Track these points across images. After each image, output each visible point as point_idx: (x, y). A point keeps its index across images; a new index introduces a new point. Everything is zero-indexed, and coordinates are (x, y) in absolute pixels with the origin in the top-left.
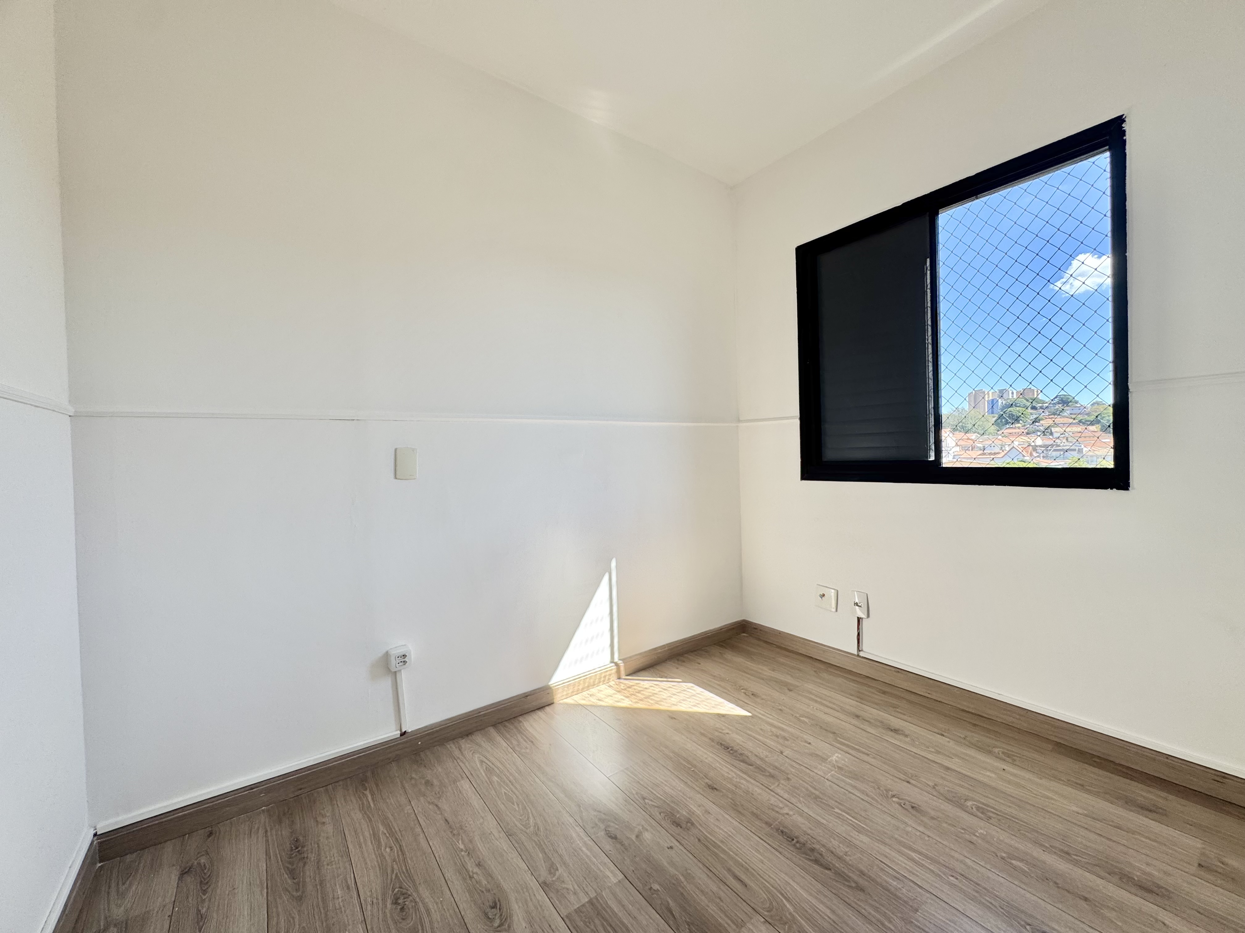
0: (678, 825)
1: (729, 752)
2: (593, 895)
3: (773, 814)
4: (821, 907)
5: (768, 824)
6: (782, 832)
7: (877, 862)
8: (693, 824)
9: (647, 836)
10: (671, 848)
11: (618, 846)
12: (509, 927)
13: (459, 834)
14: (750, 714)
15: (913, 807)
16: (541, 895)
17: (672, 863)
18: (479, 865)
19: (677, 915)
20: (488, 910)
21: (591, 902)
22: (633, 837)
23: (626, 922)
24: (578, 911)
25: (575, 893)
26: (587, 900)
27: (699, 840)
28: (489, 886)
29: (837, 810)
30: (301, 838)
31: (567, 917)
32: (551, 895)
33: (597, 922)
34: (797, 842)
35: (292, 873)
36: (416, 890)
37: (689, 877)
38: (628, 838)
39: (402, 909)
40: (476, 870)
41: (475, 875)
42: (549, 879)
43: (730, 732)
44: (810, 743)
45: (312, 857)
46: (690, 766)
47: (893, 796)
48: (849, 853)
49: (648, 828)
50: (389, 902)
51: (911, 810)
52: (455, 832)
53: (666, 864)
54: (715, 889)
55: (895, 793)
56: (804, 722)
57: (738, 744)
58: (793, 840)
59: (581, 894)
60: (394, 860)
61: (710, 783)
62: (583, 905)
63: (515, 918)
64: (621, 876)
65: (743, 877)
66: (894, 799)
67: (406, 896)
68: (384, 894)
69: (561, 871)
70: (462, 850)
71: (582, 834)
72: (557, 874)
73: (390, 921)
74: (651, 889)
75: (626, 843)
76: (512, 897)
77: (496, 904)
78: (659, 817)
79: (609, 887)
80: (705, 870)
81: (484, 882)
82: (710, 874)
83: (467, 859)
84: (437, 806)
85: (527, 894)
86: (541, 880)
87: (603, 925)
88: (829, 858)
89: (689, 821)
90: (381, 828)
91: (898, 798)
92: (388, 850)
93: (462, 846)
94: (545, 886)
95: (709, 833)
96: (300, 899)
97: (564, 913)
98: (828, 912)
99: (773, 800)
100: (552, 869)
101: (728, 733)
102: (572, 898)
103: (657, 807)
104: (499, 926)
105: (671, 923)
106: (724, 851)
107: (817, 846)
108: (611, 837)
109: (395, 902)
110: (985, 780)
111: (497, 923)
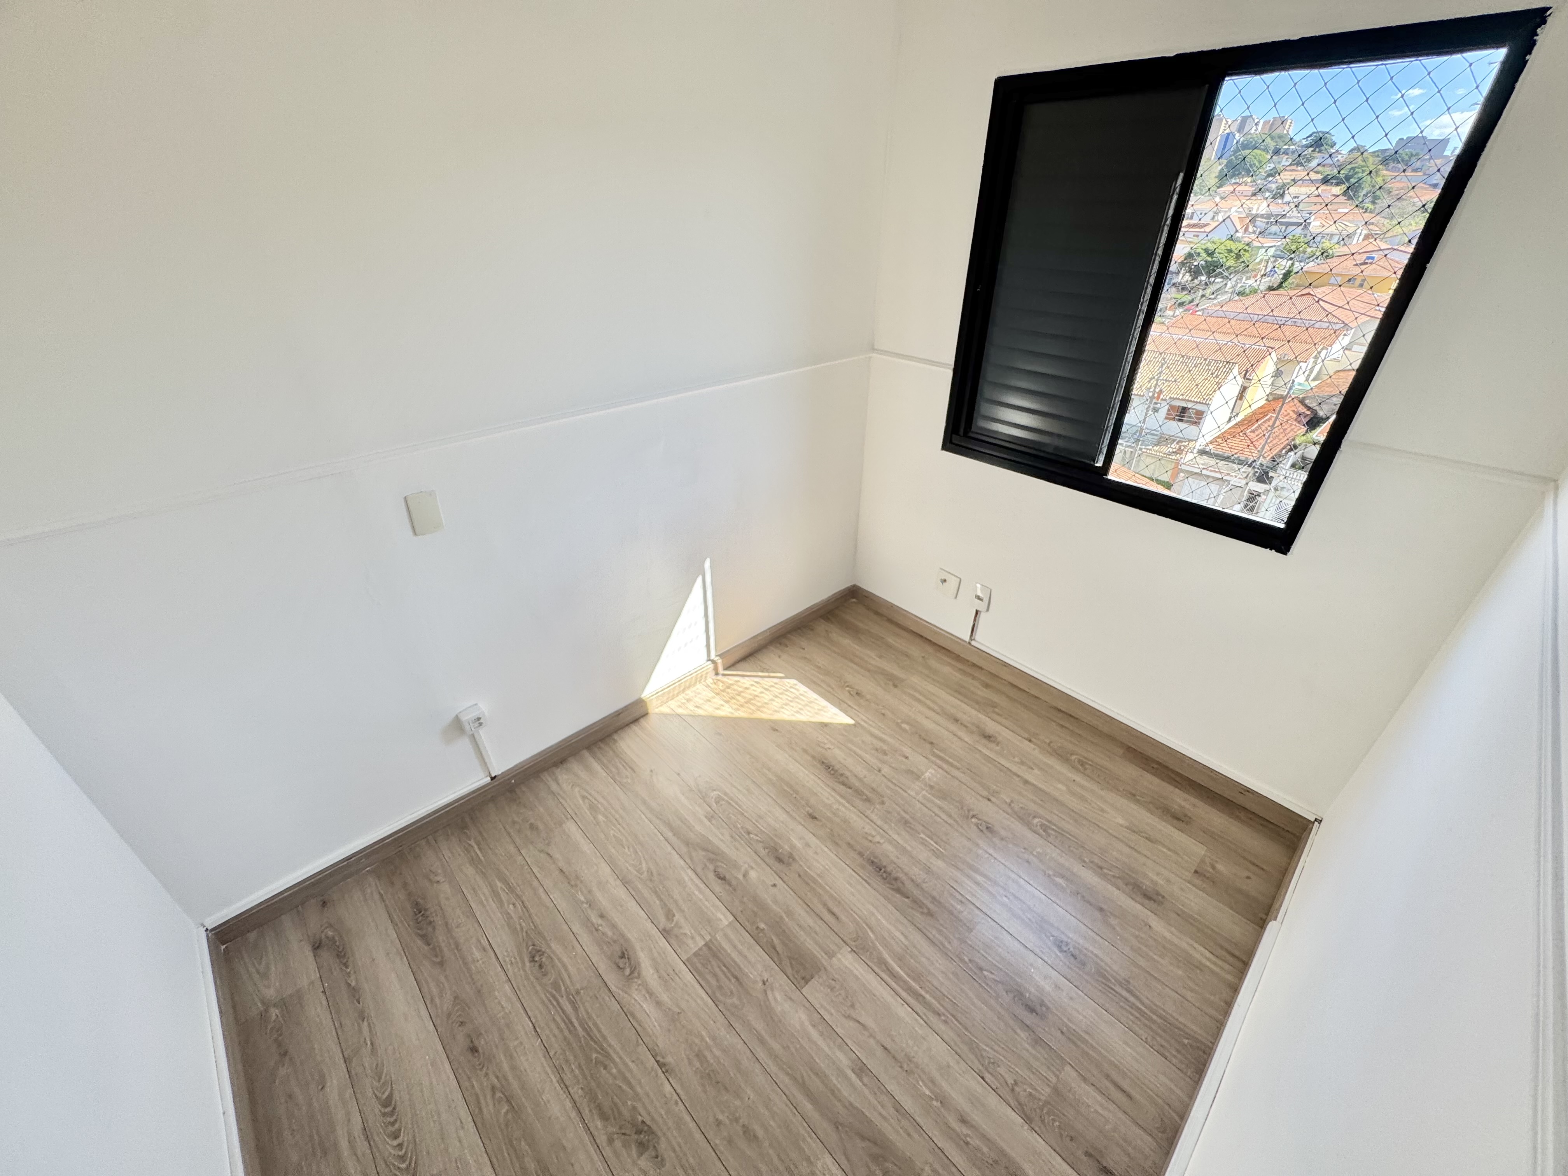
0: (780, 860)
1: (830, 772)
2: (708, 938)
3: (866, 843)
4: (897, 934)
5: (861, 854)
6: (873, 862)
7: (948, 887)
8: (794, 859)
9: (753, 874)
10: (774, 885)
11: (727, 887)
12: (639, 974)
13: (576, 886)
14: (852, 722)
15: (987, 828)
16: (663, 942)
17: (776, 902)
18: (602, 916)
19: (780, 952)
20: (618, 960)
21: (706, 945)
22: (741, 877)
23: (737, 960)
24: (696, 954)
25: (693, 938)
26: (703, 943)
27: (800, 876)
28: (615, 937)
29: (922, 835)
30: (421, 901)
31: (688, 960)
32: (672, 941)
33: (714, 963)
34: (884, 872)
35: (426, 939)
36: (550, 947)
37: (790, 913)
38: (736, 878)
39: (541, 966)
40: (600, 921)
41: (600, 928)
42: (669, 926)
43: (832, 747)
44: (907, 758)
45: (439, 921)
46: (792, 792)
47: (973, 816)
48: (926, 880)
49: (754, 866)
50: (526, 960)
51: (985, 831)
52: (573, 883)
53: (771, 903)
54: (812, 924)
55: (975, 813)
56: (905, 730)
57: (840, 762)
58: (881, 870)
59: (698, 938)
60: (520, 918)
61: (811, 811)
62: (700, 949)
63: (643, 965)
64: (731, 918)
65: (835, 910)
66: (973, 820)
67: (541, 953)
68: (520, 953)
69: (677, 917)
70: (583, 902)
71: (693, 876)
72: (675, 919)
73: (532, 978)
74: (758, 928)
75: (734, 883)
76: (638, 946)
77: (623, 954)
78: (763, 852)
79: (722, 930)
80: (805, 906)
81: (610, 933)
82: (808, 909)
83: (589, 911)
84: (549, 854)
85: (650, 942)
86: (661, 927)
87: (719, 967)
88: (909, 886)
89: (791, 856)
90: (499, 884)
91: (977, 818)
92: (511, 907)
93: (582, 898)
94: (666, 933)
95: (809, 868)
96: (441, 964)
97: (684, 958)
98: (903, 939)
99: (868, 829)
100: (669, 915)
101: (829, 748)
102: (690, 942)
103: (761, 842)
104: (629, 975)
105: (776, 959)
106: (821, 886)
107: (900, 875)
108: (719, 878)
109: (532, 960)
110: (1056, 794)
111: (627, 972)
